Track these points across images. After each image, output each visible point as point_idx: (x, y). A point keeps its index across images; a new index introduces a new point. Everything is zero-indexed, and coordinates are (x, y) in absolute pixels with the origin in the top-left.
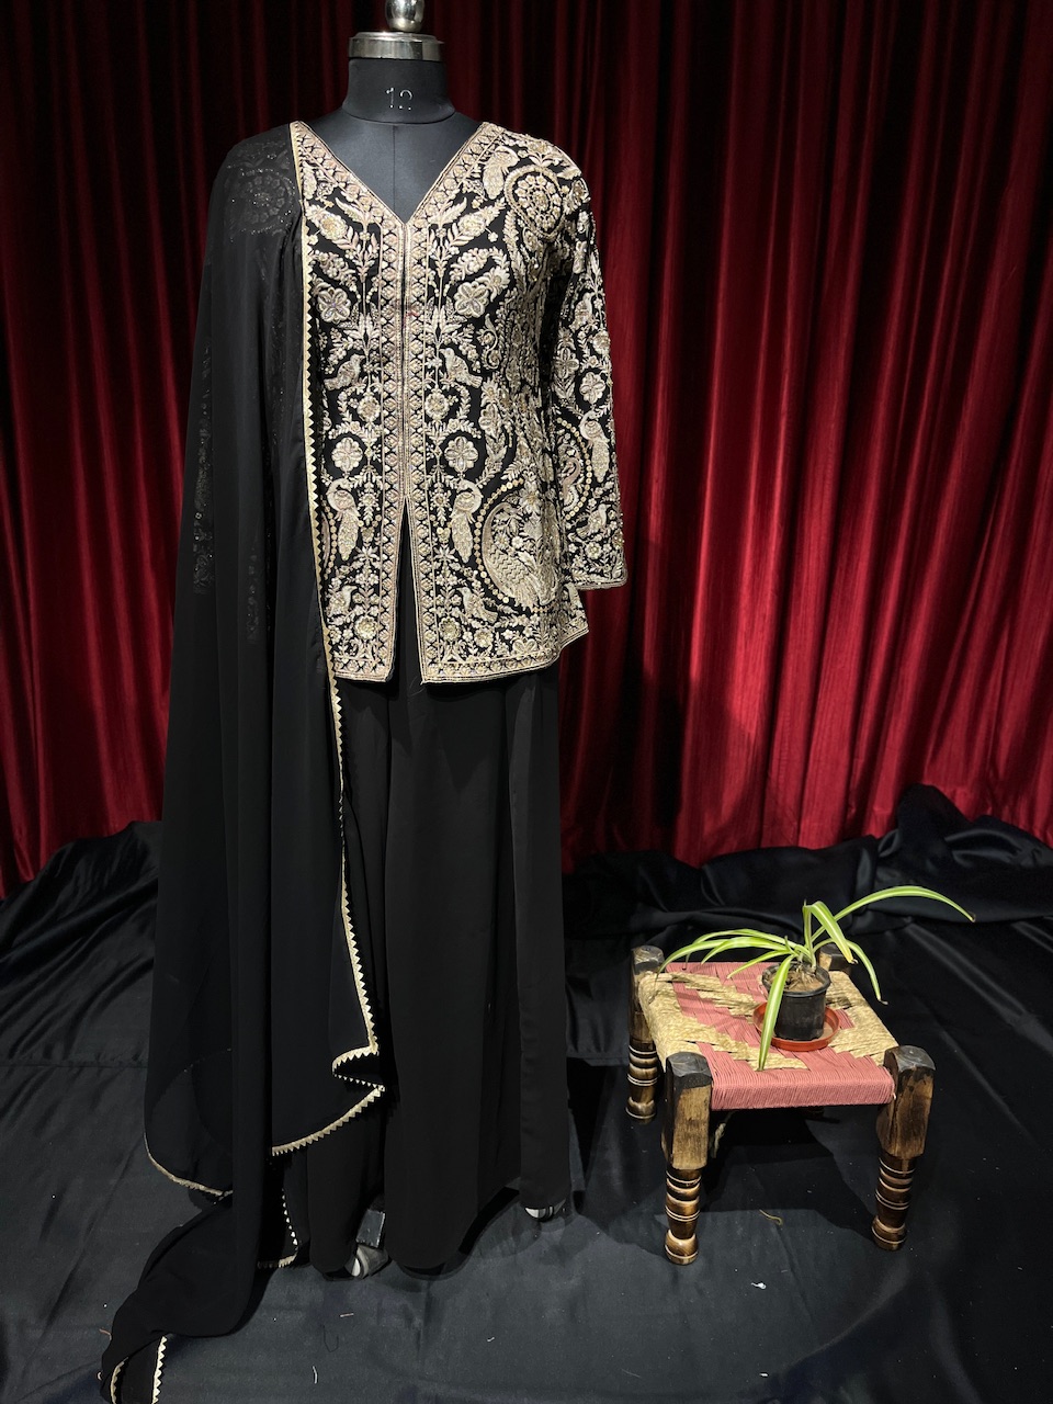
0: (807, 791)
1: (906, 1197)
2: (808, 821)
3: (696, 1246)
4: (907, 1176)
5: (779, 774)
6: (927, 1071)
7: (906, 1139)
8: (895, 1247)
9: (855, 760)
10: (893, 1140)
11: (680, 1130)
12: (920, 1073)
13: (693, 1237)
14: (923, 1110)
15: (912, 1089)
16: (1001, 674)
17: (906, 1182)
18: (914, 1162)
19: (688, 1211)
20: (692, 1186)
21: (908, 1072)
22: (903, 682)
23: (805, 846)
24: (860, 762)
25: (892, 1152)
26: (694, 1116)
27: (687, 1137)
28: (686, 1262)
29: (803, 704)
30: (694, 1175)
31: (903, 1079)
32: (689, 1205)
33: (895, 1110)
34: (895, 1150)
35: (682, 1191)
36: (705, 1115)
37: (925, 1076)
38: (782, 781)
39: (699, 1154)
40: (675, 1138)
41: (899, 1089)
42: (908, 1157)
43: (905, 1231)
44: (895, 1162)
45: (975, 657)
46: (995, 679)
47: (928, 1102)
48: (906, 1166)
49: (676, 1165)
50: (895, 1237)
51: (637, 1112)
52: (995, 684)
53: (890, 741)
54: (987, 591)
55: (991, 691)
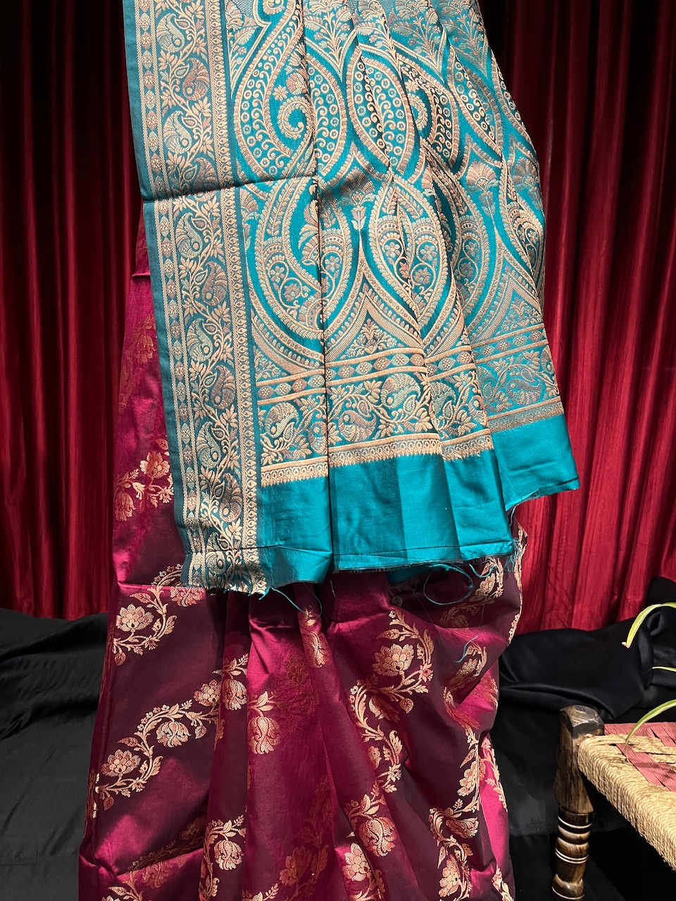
0: (580, 579)
2: (580, 606)
5: (557, 564)
9: (619, 552)
23: (577, 628)
38: (559, 570)
51: (563, 890)
53: (640, 537)
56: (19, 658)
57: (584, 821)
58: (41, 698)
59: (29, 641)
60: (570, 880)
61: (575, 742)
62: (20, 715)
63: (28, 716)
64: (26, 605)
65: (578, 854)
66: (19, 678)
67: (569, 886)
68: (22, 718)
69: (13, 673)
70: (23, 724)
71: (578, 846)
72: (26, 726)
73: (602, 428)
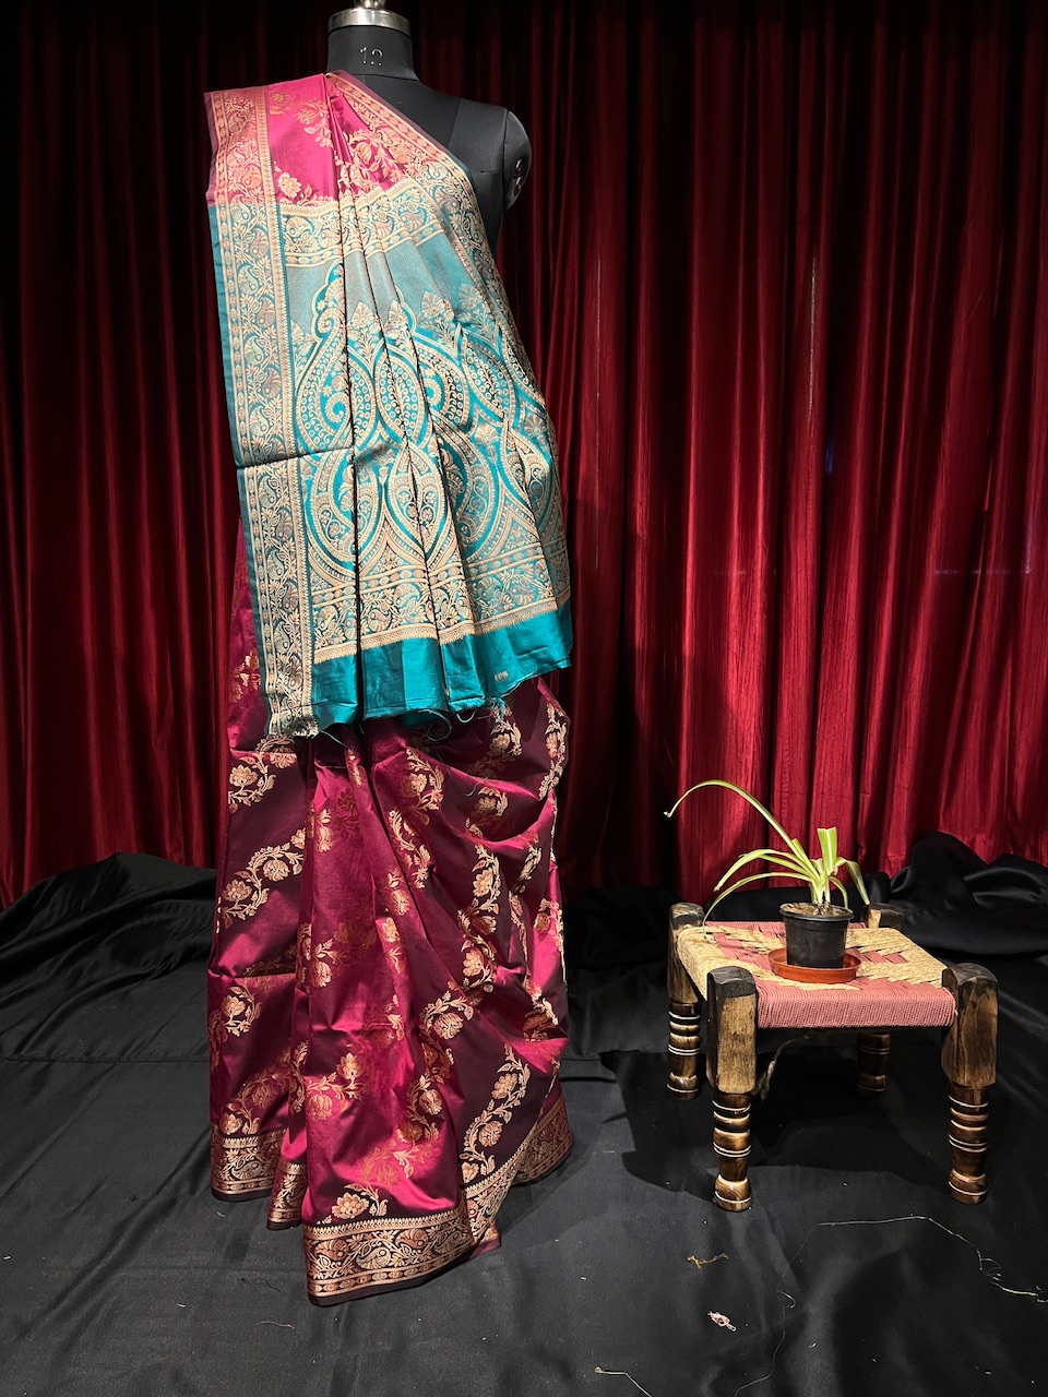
1: (980, 1137)
3: (749, 1191)
4: (982, 1111)
6: (989, 984)
7: (974, 1066)
8: (976, 1199)
9: (862, 795)
10: (961, 1067)
11: (724, 1046)
12: (981, 988)
13: (746, 1181)
14: (989, 1030)
15: (974, 1005)
17: (980, 1118)
18: (986, 1093)
19: (738, 1144)
20: (741, 1115)
21: (968, 985)
22: (906, 716)
24: (866, 798)
25: (961, 1082)
26: (739, 1030)
27: (734, 1054)
28: (739, 1207)
29: (802, 731)
30: (743, 1101)
31: (962, 993)
32: (738, 1137)
33: (959, 1032)
34: (964, 1079)
35: (730, 1121)
36: (751, 1030)
37: (987, 988)
39: (747, 1074)
40: (720, 1055)
41: (961, 1005)
42: (979, 1087)
43: (985, 1180)
44: (964, 1092)
45: (981, 688)
46: (1003, 714)
47: (995, 1021)
48: (978, 1098)
49: (722, 1087)
50: (974, 1187)
51: (679, 1086)
52: (1004, 718)
53: (898, 779)
54: (985, 621)
55: (1000, 725)
56: (168, 901)
57: (690, 1012)
58: (191, 940)
60: (680, 1074)
61: (675, 932)
62: (171, 955)
63: (178, 957)
64: (176, 856)
65: (687, 1046)
66: (168, 921)
67: (682, 1080)
68: (172, 960)
69: (164, 916)
70: (172, 967)
71: (686, 1038)
72: (176, 968)
73: (827, 646)
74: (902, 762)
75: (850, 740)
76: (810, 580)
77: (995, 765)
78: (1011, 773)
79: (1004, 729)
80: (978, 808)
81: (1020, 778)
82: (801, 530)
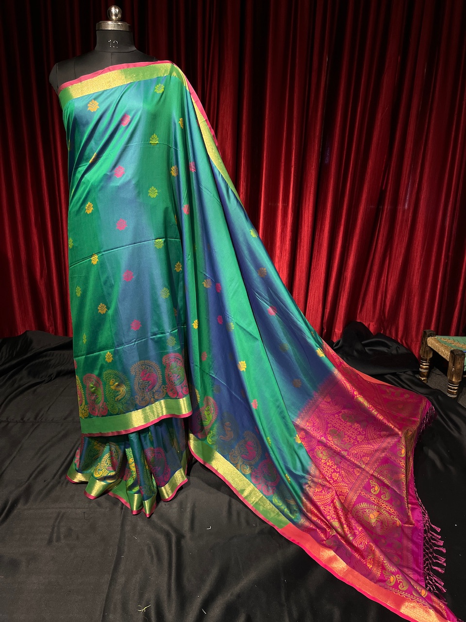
9: (326, 310)
16: (386, 275)
22: (345, 278)
24: (328, 310)
45: (376, 268)
46: (384, 278)
52: (384, 280)
53: (341, 303)
54: (380, 242)
55: (382, 283)
56: (49, 352)
58: (59, 368)
59: (53, 345)
62: (51, 375)
63: (55, 375)
64: (51, 330)
66: (50, 360)
69: (48, 358)
70: (53, 379)
73: (315, 253)
74: (343, 296)
75: (322, 289)
76: (309, 227)
77: (379, 297)
78: (385, 301)
79: (383, 284)
80: (371, 313)
81: (388, 303)
82: (307, 206)
